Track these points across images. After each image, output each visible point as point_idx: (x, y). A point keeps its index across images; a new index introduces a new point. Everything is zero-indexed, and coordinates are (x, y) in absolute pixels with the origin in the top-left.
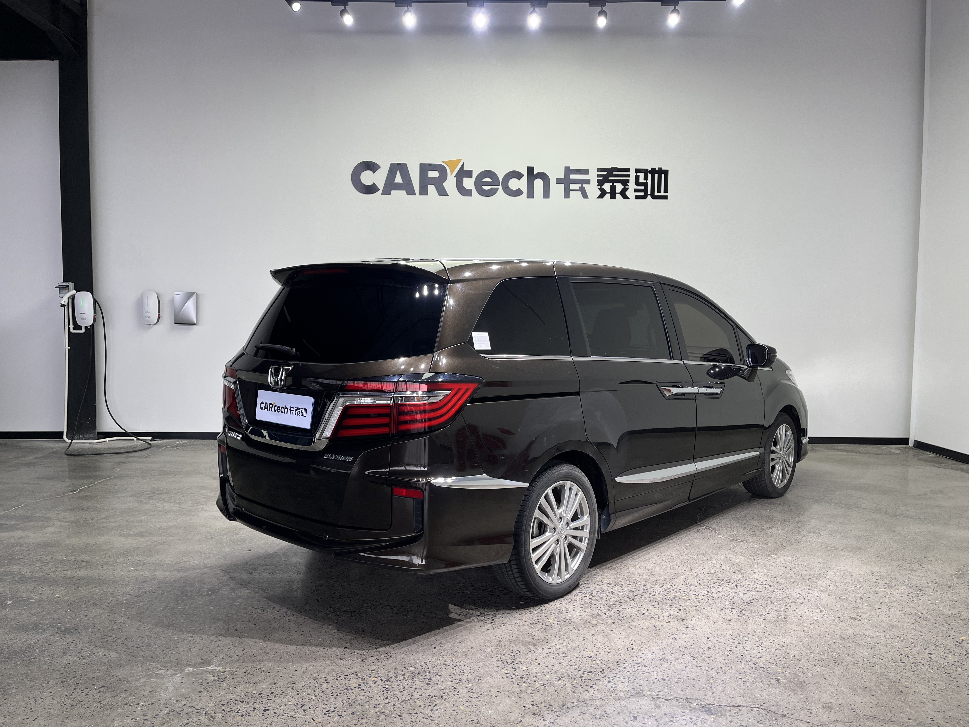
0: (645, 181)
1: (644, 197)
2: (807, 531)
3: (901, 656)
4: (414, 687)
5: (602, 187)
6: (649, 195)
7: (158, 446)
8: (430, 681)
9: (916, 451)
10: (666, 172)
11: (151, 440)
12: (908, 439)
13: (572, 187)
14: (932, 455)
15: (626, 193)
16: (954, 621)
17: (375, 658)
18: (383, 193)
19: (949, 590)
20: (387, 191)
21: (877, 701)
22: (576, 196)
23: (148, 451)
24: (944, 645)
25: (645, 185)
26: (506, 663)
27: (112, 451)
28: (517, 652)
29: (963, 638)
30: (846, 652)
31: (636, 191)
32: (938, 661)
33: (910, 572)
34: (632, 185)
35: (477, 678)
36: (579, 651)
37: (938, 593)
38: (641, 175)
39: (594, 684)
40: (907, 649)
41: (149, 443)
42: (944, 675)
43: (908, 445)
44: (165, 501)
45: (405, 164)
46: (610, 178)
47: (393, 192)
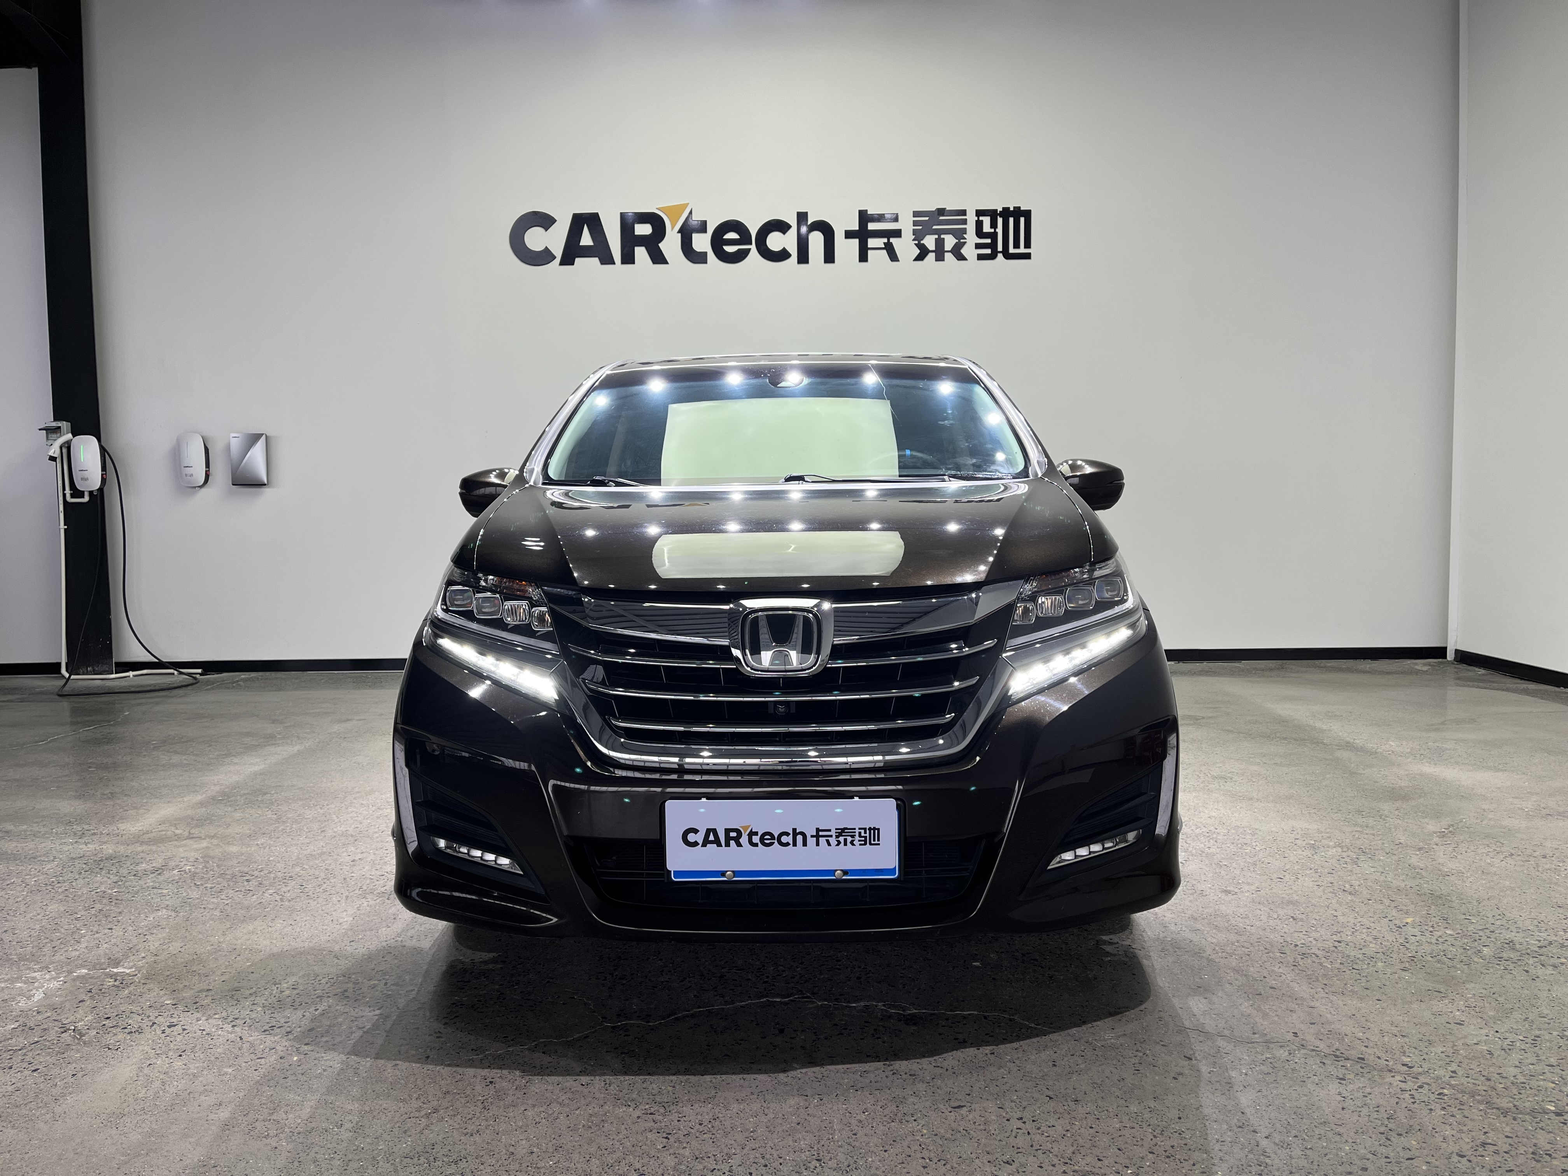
0: (992, 230)
1: (992, 256)
5: (922, 242)
6: (1000, 252)
7: (207, 683)
9: (1457, 666)
10: (1027, 214)
11: (201, 674)
12: (1446, 648)
13: (872, 242)
14: (1482, 671)
15: (962, 251)
16: (1404, 896)
18: (563, 263)
19: (1418, 853)
20: (568, 259)
21: (1209, 1005)
22: (877, 257)
23: (189, 688)
24: (1370, 930)
25: (994, 236)
27: (133, 689)
29: (1409, 920)
31: (978, 246)
32: (1348, 952)
33: (1359, 829)
34: (971, 238)
38: (986, 221)
40: (1301, 935)
41: (195, 678)
42: (1348, 972)
43: (1446, 658)
44: (176, 753)
45: (597, 214)
46: (935, 227)
47: (577, 260)
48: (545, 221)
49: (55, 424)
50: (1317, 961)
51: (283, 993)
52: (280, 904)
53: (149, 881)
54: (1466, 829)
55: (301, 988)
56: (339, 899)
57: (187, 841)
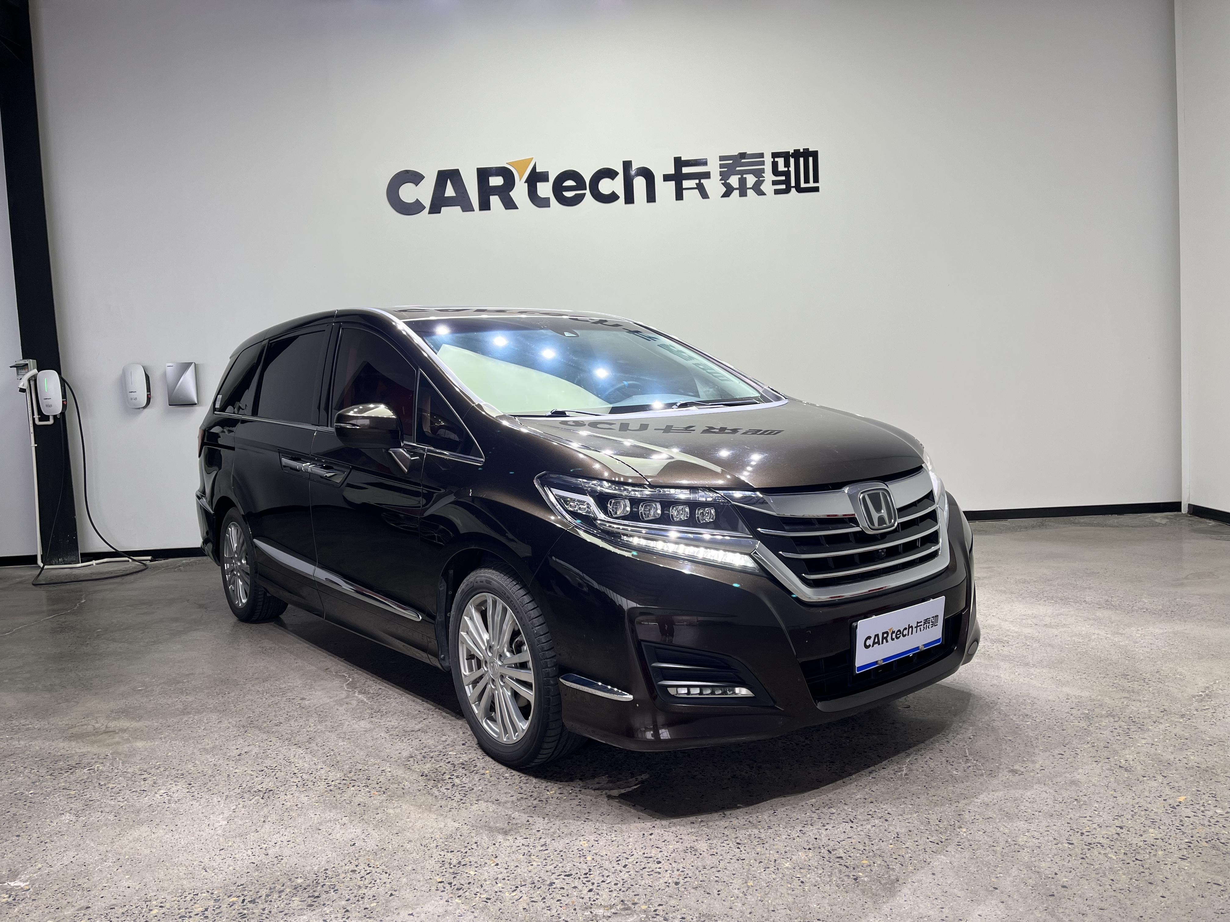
0: (786, 169)
1: (787, 191)
2: (992, 639)
3: (1071, 833)
4: (286, 911)
5: (727, 181)
6: (793, 187)
7: (156, 568)
8: (316, 900)
9: (1191, 518)
10: (815, 154)
11: (151, 561)
12: (1180, 503)
13: (686, 184)
14: (1212, 523)
15: (762, 188)
16: (1174, 772)
17: (255, 864)
18: (431, 212)
19: (1181, 720)
20: (435, 209)
21: (1007, 911)
22: (691, 196)
23: (139, 575)
24: (1147, 812)
25: (787, 174)
26: (447, 866)
27: (94, 577)
28: (474, 846)
29: (1181, 799)
30: (983, 827)
31: (774, 183)
32: (1129, 840)
33: (1127, 695)
34: (769, 176)
35: (389, 893)
36: (567, 841)
37: (1162, 727)
38: (781, 161)
39: (565, 895)
40: (1085, 820)
41: (145, 565)
42: (1132, 864)
43: (1181, 511)
44: (114, 640)
45: (457, 171)
46: (738, 169)
47: (443, 209)
48: (415, 178)
49: (23, 362)
50: (1103, 852)
51: (152, 912)
52: (167, 806)
53: (62, 781)
54: (1220, 691)
55: (168, 905)
56: (219, 799)
57: (104, 735)
